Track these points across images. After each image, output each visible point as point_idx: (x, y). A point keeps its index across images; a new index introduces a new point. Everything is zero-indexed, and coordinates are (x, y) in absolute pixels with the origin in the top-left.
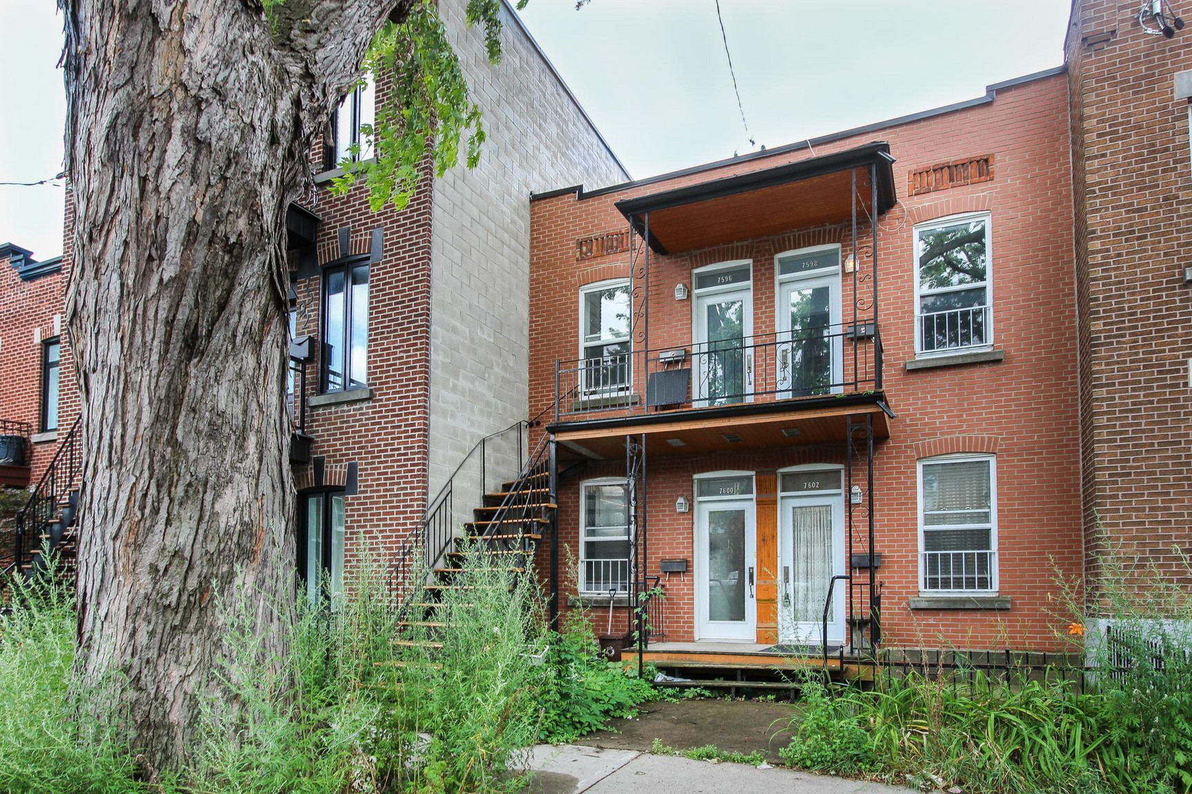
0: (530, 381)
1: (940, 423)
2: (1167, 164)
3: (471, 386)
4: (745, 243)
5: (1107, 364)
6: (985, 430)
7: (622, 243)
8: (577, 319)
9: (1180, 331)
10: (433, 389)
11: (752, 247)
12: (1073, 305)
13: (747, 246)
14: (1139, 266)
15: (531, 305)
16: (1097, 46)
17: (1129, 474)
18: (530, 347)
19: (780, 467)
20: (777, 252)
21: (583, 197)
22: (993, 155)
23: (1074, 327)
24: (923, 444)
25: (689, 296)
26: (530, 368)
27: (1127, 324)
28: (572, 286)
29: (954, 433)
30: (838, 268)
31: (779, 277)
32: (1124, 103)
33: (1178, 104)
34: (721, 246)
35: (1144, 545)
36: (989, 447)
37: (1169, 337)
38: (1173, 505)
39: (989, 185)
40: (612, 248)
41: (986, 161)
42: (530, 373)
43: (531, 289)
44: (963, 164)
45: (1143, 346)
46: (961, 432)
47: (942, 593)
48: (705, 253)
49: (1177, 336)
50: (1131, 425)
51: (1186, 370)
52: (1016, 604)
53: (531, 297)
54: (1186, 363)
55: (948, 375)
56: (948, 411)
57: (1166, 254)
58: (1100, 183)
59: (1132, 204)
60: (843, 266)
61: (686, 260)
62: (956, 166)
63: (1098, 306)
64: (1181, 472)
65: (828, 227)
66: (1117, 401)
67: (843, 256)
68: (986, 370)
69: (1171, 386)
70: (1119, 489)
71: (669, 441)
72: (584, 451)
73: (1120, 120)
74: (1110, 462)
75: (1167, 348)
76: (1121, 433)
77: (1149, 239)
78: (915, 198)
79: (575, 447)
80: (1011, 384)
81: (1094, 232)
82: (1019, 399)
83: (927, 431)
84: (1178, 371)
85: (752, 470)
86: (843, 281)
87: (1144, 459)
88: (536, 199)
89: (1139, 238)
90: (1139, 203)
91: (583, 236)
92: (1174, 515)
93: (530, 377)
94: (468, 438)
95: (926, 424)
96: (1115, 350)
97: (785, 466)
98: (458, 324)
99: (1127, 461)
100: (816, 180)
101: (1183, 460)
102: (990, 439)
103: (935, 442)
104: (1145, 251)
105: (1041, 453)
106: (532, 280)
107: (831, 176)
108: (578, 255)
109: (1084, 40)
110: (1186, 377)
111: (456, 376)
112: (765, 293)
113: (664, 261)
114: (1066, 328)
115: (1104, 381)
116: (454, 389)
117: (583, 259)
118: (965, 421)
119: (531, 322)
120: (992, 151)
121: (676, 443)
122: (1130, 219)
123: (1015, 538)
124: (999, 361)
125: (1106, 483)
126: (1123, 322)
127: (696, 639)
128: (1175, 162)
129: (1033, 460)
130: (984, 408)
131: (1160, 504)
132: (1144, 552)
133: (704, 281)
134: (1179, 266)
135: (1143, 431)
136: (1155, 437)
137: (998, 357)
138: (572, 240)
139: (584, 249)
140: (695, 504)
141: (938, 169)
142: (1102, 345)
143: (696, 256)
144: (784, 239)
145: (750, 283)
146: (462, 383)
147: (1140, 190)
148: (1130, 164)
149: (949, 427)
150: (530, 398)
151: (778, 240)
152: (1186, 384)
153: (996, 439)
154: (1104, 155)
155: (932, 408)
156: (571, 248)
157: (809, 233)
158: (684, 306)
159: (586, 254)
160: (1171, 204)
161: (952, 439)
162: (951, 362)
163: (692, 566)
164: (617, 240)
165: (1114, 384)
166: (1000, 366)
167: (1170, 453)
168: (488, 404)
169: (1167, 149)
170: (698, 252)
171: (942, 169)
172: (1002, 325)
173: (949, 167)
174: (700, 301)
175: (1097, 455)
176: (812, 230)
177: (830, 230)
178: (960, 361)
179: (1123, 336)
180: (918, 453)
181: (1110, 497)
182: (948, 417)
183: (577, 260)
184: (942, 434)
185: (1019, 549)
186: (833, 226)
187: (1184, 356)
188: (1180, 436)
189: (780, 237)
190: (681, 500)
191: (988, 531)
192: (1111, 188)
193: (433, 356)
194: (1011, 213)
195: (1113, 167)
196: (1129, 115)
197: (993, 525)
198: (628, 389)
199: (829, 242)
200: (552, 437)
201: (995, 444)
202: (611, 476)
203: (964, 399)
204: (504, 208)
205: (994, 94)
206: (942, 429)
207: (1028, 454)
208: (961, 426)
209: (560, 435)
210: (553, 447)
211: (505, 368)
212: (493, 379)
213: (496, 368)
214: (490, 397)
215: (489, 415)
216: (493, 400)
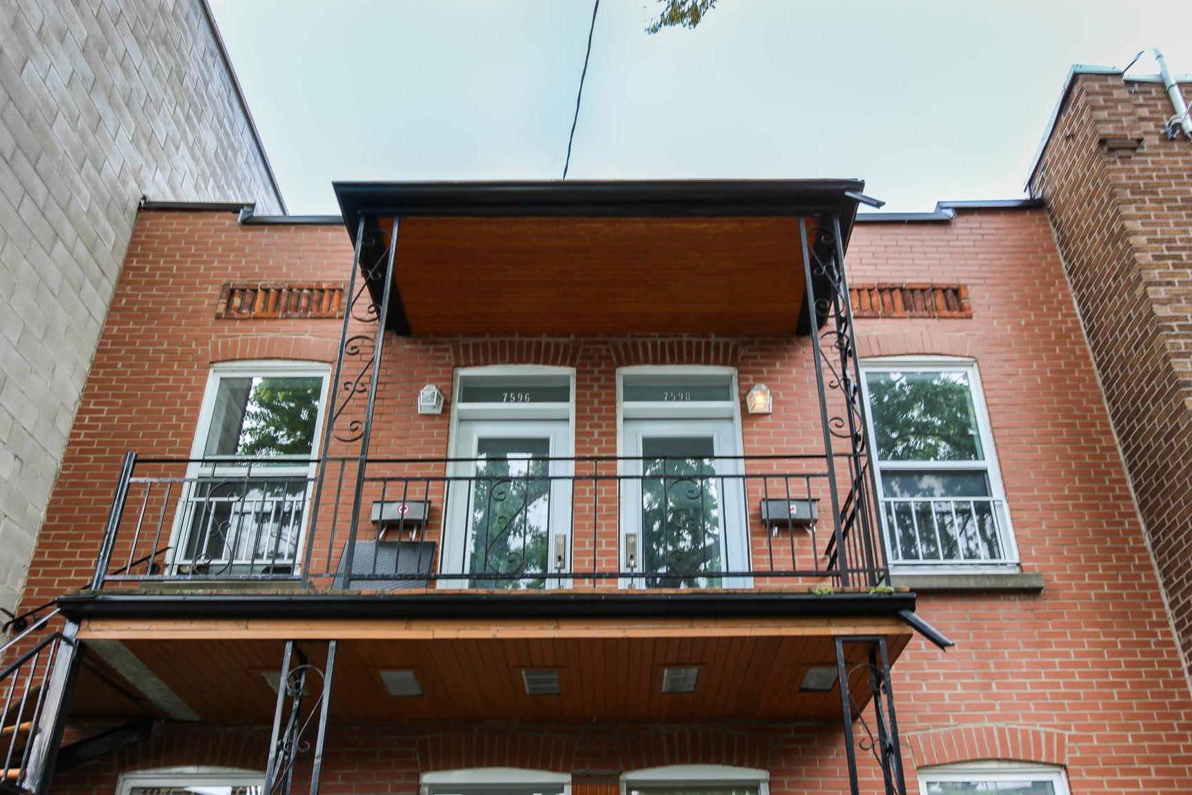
0: (45, 527)
1: (953, 696)
4: (563, 340)
6: (1038, 717)
7: (319, 302)
8: (192, 422)
11: (576, 349)
12: (1134, 515)
13: (566, 346)
15: (89, 380)
16: (1121, 153)
18: (66, 460)
19: (629, 768)
20: (621, 364)
21: (252, 222)
22: (965, 286)
23: (1144, 549)
24: (926, 738)
25: (446, 410)
26: (52, 502)
28: (197, 359)
29: (980, 719)
30: (731, 406)
31: (625, 407)
32: (1178, 224)
34: (517, 338)
36: (1050, 752)
39: (965, 322)
40: (296, 309)
41: (956, 292)
42: (49, 511)
43: (99, 351)
44: (923, 290)
46: (993, 718)
48: (485, 345)
53: (96, 365)
58: (1176, 319)
60: (744, 403)
61: (447, 350)
62: (912, 290)
65: (713, 339)
67: (740, 387)
68: (1015, 605)
71: (386, 675)
72: (152, 687)
73: (1179, 244)
79: (130, 669)
80: (1064, 635)
81: (1188, 384)
82: (1084, 664)
83: (929, 712)
85: (564, 770)
86: (743, 426)
88: (147, 208)
91: (237, 280)
93: (49, 518)
95: (926, 697)
97: (639, 766)
100: (729, 225)
102: (1049, 736)
106: (104, 335)
107: (755, 224)
108: (221, 308)
109: (1102, 142)
112: (599, 426)
113: (403, 346)
114: (1133, 550)
117: (230, 318)
118: (995, 697)
119: (81, 411)
120: (962, 282)
121: (400, 682)
124: (1034, 593)
129: (1135, 784)
130: (1026, 676)
133: (473, 392)
137: (1035, 583)
138: (212, 283)
139: (237, 301)
141: (887, 290)
143: (466, 347)
144: (635, 345)
145: (569, 408)
149: (969, 707)
150: (34, 564)
151: (625, 345)
153: (1061, 737)
154: (1170, 283)
155: (931, 666)
156: (210, 297)
157: (680, 344)
158: (434, 427)
159: (239, 310)
161: (978, 731)
162: (956, 584)
164: (309, 298)
166: (1040, 601)
170: (471, 341)
171: (891, 290)
172: (1027, 533)
173: (902, 290)
174: (465, 427)
176: (685, 339)
177: (717, 346)
178: (972, 584)
180: (920, 754)
183: (218, 317)
184: (960, 719)
186: (722, 340)
189: (629, 341)
194: (1008, 368)
196: (1189, 240)
198: (286, 569)
199: (716, 363)
200: (70, 630)
201: (1061, 746)
202: (210, 763)
203: (988, 656)
204: (78, 181)
205: (950, 213)
206: (955, 708)
207: (1124, 772)
208: (992, 707)
209: (95, 625)
210: (65, 655)
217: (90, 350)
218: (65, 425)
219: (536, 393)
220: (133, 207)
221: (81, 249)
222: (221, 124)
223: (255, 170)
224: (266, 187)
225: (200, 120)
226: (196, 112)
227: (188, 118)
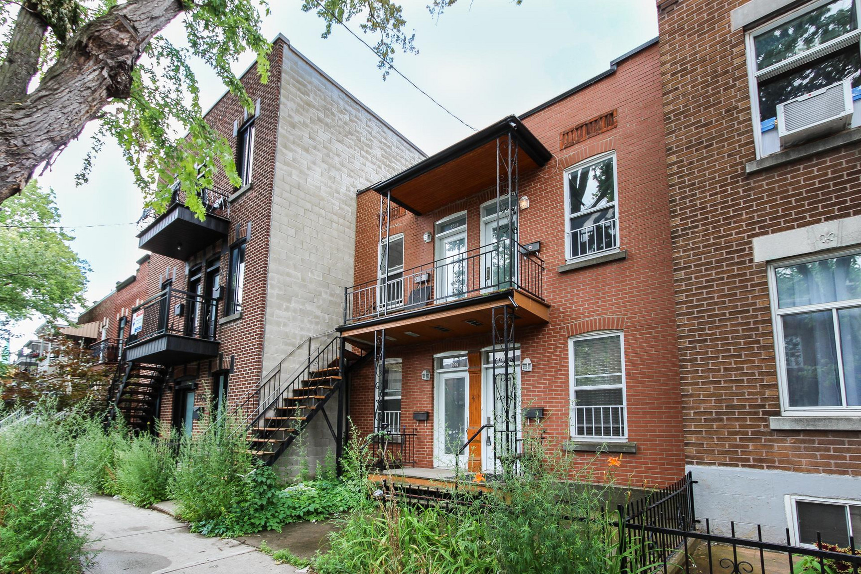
1: (583, 309)
2: (728, 83)
3: (302, 307)
4: (463, 200)
5: (684, 251)
6: (615, 312)
7: (399, 211)
8: (377, 262)
9: (744, 216)
10: (268, 310)
11: (467, 202)
13: (464, 202)
14: (707, 169)
15: (355, 257)
16: (668, 9)
17: (705, 341)
19: (482, 348)
20: (482, 203)
22: (616, 109)
24: (572, 326)
25: (433, 239)
27: (699, 217)
28: (375, 242)
29: (593, 316)
31: (483, 220)
32: (690, 45)
33: (735, 34)
34: (450, 205)
35: (721, 401)
36: (617, 325)
37: (735, 222)
38: (745, 366)
39: (614, 131)
40: (394, 216)
41: (612, 115)
44: (596, 121)
45: (713, 233)
46: (597, 315)
47: (587, 439)
48: (441, 211)
49: (742, 221)
50: (705, 299)
51: (751, 249)
52: (639, 449)
53: (356, 251)
54: (750, 242)
55: (588, 273)
56: (587, 300)
57: (729, 156)
58: (674, 111)
59: (700, 121)
61: (432, 217)
62: (591, 123)
63: (675, 206)
64: (750, 336)
66: (693, 280)
68: (614, 267)
69: (738, 263)
70: (698, 353)
73: (688, 59)
74: (689, 331)
75: (733, 232)
76: (697, 306)
77: (715, 146)
78: (564, 151)
80: (633, 275)
81: (671, 149)
82: (639, 287)
83: (574, 315)
84: (744, 250)
85: (465, 350)
87: (718, 327)
88: (359, 194)
89: (706, 147)
90: (705, 120)
92: (746, 374)
94: (298, 338)
95: (574, 311)
96: (690, 239)
97: (486, 346)
98: (292, 271)
99: (704, 329)
100: (479, 150)
101: (752, 326)
102: (618, 318)
103: (580, 323)
104: (712, 156)
105: (657, 328)
106: (356, 242)
107: (487, 145)
108: (378, 223)
109: (659, 7)
110: (751, 254)
111: (289, 301)
112: (474, 231)
113: (420, 219)
115: (682, 265)
116: (287, 309)
118: (599, 306)
119: (355, 266)
120: (615, 107)
122: (699, 133)
123: (638, 395)
124: (624, 259)
125: (687, 349)
126: (696, 215)
127: (435, 466)
128: (734, 80)
129: (651, 333)
130: (613, 296)
131: (733, 365)
132: (721, 407)
133: (443, 228)
134: (742, 163)
135: (716, 304)
136: (726, 308)
137: (623, 256)
138: (375, 214)
140: (435, 375)
141: (579, 128)
142: (680, 236)
143: (438, 213)
144: (484, 194)
145: (465, 227)
146: (293, 305)
147: (705, 109)
148: (697, 90)
149: (589, 312)
151: (481, 195)
152: (751, 261)
153: (623, 318)
154: (677, 89)
155: (577, 298)
156: (375, 219)
158: (430, 247)
160: (733, 115)
161: (591, 321)
163: (433, 416)
164: (397, 210)
165: (690, 267)
166: (625, 263)
167: (740, 321)
168: (317, 317)
169: (727, 72)
170: (437, 210)
171: (582, 127)
172: (625, 232)
173: (586, 125)
174: (442, 241)
175: (679, 326)
178: (595, 262)
179: (697, 227)
180: (568, 333)
181: (691, 360)
182: (588, 304)
184: (584, 317)
185: (643, 404)
187: (749, 237)
188: (748, 305)
189: (482, 193)
190: (424, 372)
191: (620, 390)
192: (683, 112)
193: (269, 291)
194: (631, 149)
195: (684, 96)
196: (695, 54)
197: (623, 386)
198: (401, 302)
200: (339, 335)
201: (622, 322)
203: (599, 290)
204: (334, 202)
205: (615, 67)
206: (584, 313)
207: (647, 329)
208: (598, 311)
211: (332, 295)
212: (321, 302)
213: (324, 296)
214: (318, 312)
215: (317, 323)
216: (321, 315)
217: (354, 247)
218: (352, 272)
219: (460, 222)
220: (355, 196)
223: (402, 147)
224: (409, 150)
226: (369, 147)
227: (367, 152)
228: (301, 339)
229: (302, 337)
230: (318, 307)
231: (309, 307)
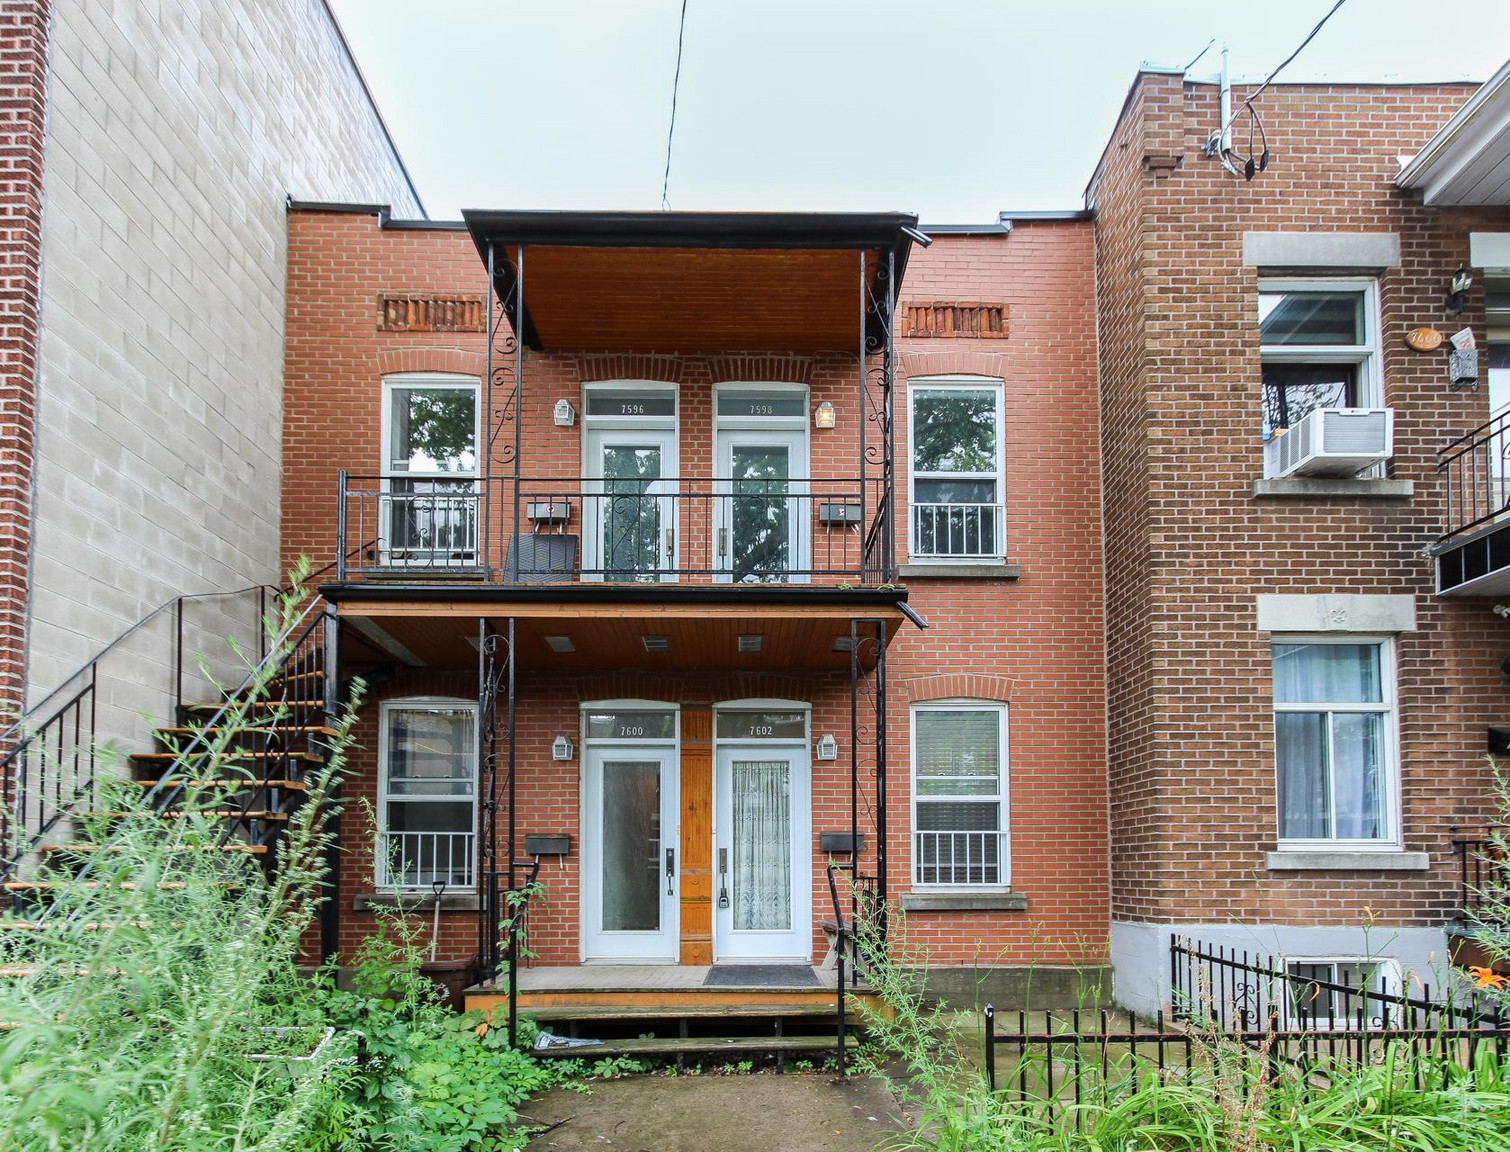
0: (283, 521)
1: (941, 655)
2: (1234, 344)
4: (668, 357)
5: (1169, 590)
6: (996, 669)
7: (462, 316)
8: (377, 430)
9: (1248, 558)
11: (679, 364)
12: (1099, 519)
13: (671, 362)
14: (1205, 468)
15: (286, 391)
16: (1160, 172)
17: (1192, 736)
18: (285, 463)
19: (718, 701)
20: (716, 381)
21: (390, 226)
22: (1008, 305)
23: (1099, 547)
24: (918, 682)
25: (577, 422)
26: (283, 500)
27: (1191, 542)
28: (369, 371)
29: (957, 670)
30: (804, 420)
31: (719, 420)
32: (1189, 255)
33: (1248, 272)
34: (631, 355)
35: (1209, 828)
36: (1000, 692)
37: (1236, 564)
38: (1240, 778)
39: (1001, 343)
40: (444, 321)
41: (999, 311)
42: (283, 506)
43: (287, 362)
44: (971, 309)
45: (1209, 571)
46: (967, 670)
47: (938, 888)
48: (604, 360)
49: (1244, 564)
50: (1195, 672)
51: (1254, 608)
52: (1030, 903)
53: (288, 377)
54: (1253, 599)
55: (951, 591)
56: (950, 640)
57: (1234, 459)
58: (1161, 353)
59: (1196, 387)
60: (813, 418)
61: (573, 365)
62: (962, 309)
63: (1158, 512)
64: (1248, 737)
65: (792, 357)
66: (1180, 639)
67: (812, 403)
68: (997, 589)
69: (1239, 626)
70: (1182, 754)
71: (550, 639)
72: (392, 645)
73: (1184, 276)
74: (1172, 718)
75: (1234, 578)
76: (1184, 681)
77: (1215, 436)
78: (911, 341)
79: (375, 634)
80: (1027, 612)
81: (1154, 415)
82: (1036, 633)
83: (922, 665)
84: (1245, 608)
85: (676, 701)
86: (812, 439)
87: (1210, 717)
88: (296, 209)
89: (1204, 433)
90: (1204, 387)
91: (389, 292)
92: (1241, 791)
93: (285, 513)
95: (923, 655)
96: (1177, 572)
97: (725, 699)
99: (1191, 718)
101: (1251, 722)
102: (1002, 681)
103: (934, 681)
104: (1211, 450)
105: (1062, 706)
106: (288, 347)
108: (380, 320)
109: (1145, 160)
110: (1254, 617)
112: (698, 438)
113: (537, 361)
114: (1091, 548)
115: (1165, 612)
117: (390, 330)
118: (971, 655)
119: (286, 420)
120: (1006, 301)
121: (560, 643)
122: (1195, 406)
123: (1031, 815)
124: (1012, 580)
125: (1166, 746)
126: (1187, 538)
127: (583, 960)
128: (1244, 344)
129: (1052, 714)
130: (995, 640)
131: (1226, 777)
132: (1208, 837)
133: (600, 405)
134: (1247, 476)
135: (1208, 681)
136: (1221, 690)
137: (1013, 573)
138: (367, 293)
139: (392, 313)
140: (583, 749)
141: (941, 308)
142: (1162, 564)
143: (589, 362)
144: (727, 361)
145: (674, 420)
147: (1206, 371)
148: (1194, 335)
149: (952, 662)
150: (283, 549)
151: (719, 362)
152: (1254, 626)
153: (1010, 683)
154: (1166, 317)
155: (930, 634)
156: (367, 307)
157: (764, 361)
158: (569, 437)
159: (395, 322)
160: (1240, 397)
161: (955, 678)
162: (956, 573)
163: (577, 846)
164: (453, 310)
165: (1176, 617)
166: (1014, 586)
167: (1237, 713)
169: (1234, 326)
170: (592, 356)
171: (945, 309)
172: (1016, 533)
173: (954, 309)
174: (593, 436)
175: (1157, 709)
176: (769, 357)
177: (795, 362)
178: (968, 573)
179: (1186, 556)
180: (912, 694)
181: (1172, 764)
182: (951, 648)
183: (379, 330)
184: (944, 670)
185: (1040, 830)
186: (799, 358)
187: (1254, 590)
188: (1248, 691)
189: (722, 358)
190: (560, 740)
191: (996, 806)
192: (1173, 362)
194: (1029, 388)
195: (1177, 335)
196: (1194, 272)
197: (1003, 797)
198: (469, 556)
199: (793, 380)
200: (331, 608)
201: (1008, 689)
202: (438, 695)
203: (971, 626)
204: (232, 190)
205: (1009, 224)
206: (942, 663)
207: (1046, 706)
208: (967, 662)
209: (347, 606)
210: (332, 627)
211: (231, 482)
212: (203, 494)
213: (210, 475)
214: (196, 523)
215: (194, 557)
216: (205, 533)
217: (280, 362)
218: (277, 433)
219: (657, 406)
220: (282, 209)
221: (251, 263)
222: (339, 93)
225: (319, 94)
228: (151, 596)
229: (152, 589)
230: (198, 507)
231: (169, 497)
